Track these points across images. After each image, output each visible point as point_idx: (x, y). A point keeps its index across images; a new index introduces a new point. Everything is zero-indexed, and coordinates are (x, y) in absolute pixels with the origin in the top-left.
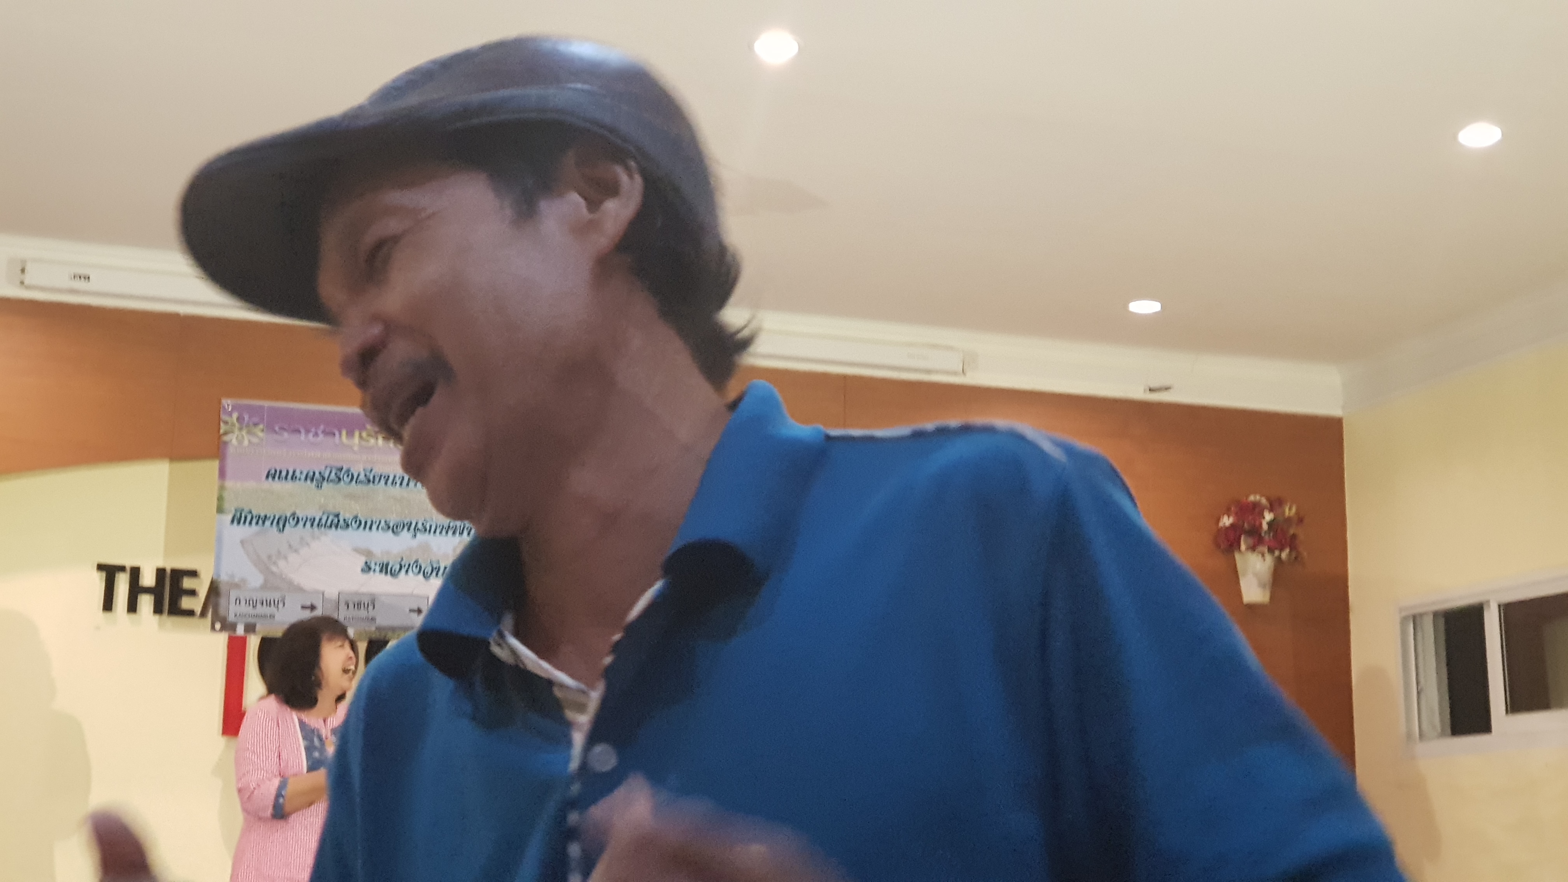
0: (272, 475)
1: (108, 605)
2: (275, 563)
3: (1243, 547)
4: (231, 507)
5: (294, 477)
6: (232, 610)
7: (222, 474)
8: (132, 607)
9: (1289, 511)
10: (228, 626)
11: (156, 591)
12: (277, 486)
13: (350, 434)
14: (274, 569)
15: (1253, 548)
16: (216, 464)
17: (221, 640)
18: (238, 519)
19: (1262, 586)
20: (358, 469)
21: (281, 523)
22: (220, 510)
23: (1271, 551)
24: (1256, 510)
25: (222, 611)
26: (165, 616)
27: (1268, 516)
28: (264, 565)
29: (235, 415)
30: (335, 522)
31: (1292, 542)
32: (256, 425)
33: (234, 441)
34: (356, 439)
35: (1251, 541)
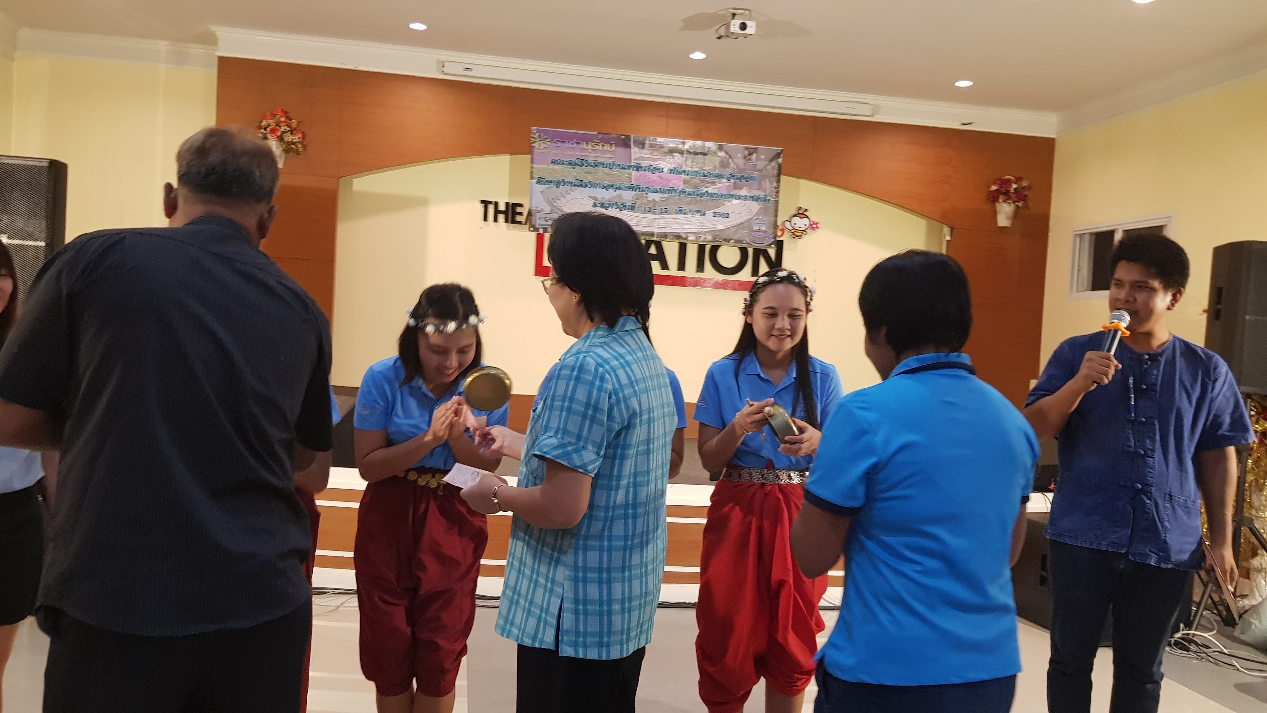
0: (553, 162)
1: (485, 219)
2: (555, 202)
3: (1000, 201)
4: (536, 176)
5: (563, 164)
6: (538, 222)
7: (532, 162)
8: (496, 220)
9: (1025, 184)
10: (536, 229)
11: (505, 213)
12: (556, 167)
13: (587, 144)
14: (555, 204)
15: (1005, 201)
16: (529, 156)
17: (534, 235)
18: (539, 182)
19: (1008, 218)
20: (590, 160)
21: (558, 184)
22: (532, 178)
23: (1014, 202)
24: (1009, 182)
25: (533, 223)
26: (509, 224)
27: (1014, 186)
28: (550, 202)
29: (537, 134)
30: (581, 184)
31: (1024, 198)
32: (546, 139)
33: (537, 147)
34: (590, 147)
35: (1005, 197)
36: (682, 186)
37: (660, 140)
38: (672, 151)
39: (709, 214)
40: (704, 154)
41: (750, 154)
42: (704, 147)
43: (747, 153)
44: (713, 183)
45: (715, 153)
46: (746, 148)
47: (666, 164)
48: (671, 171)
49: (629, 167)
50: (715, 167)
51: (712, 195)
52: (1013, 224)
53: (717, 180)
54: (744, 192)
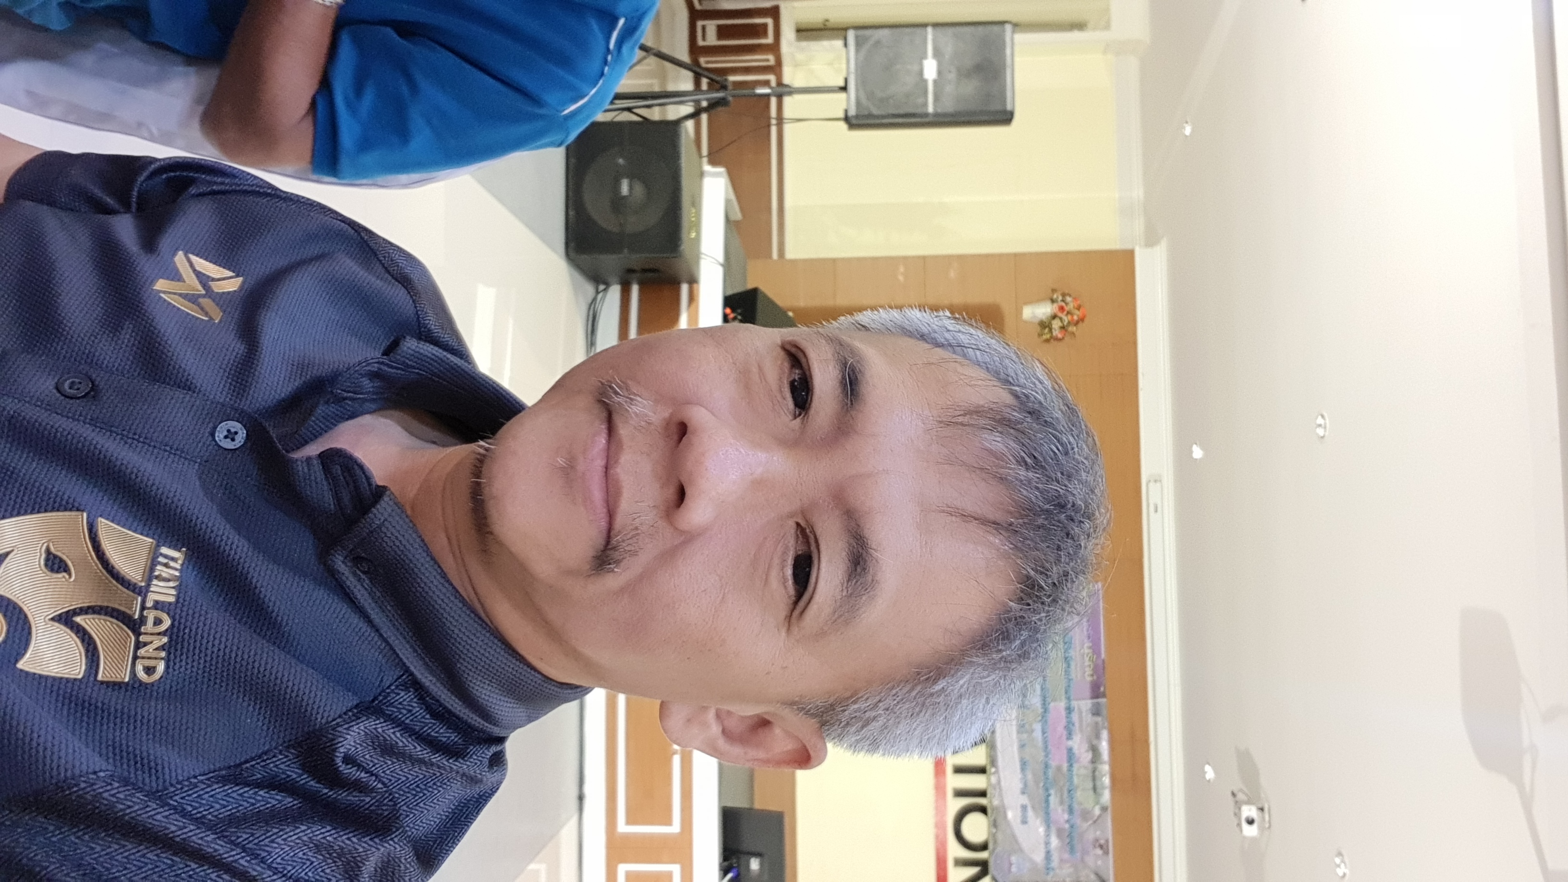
13: (1090, 648)
20: (1072, 653)
34: (1087, 651)
36: (1053, 764)
37: (1105, 734)
38: (1095, 750)
39: (1024, 800)
40: (1095, 789)
41: (1101, 847)
42: (1104, 788)
43: (1102, 842)
44: (1062, 803)
45: (1097, 803)
47: (1078, 744)
48: (1070, 750)
49: (1068, 699)
50: (1080, 804)
51: (1047, 801)
53: (1066, 807)
54: (1054, 842)
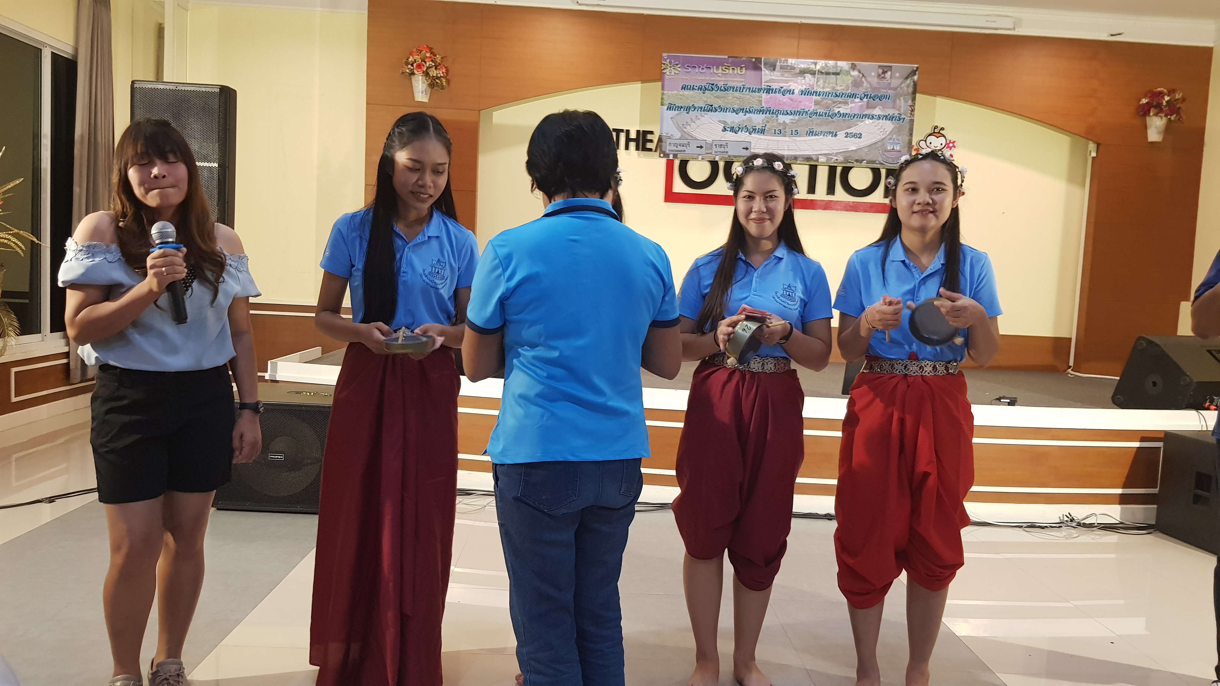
0: (683, 88)
2: (685, 128)
3: (1151, 114)
4: (667, 102)
5: (693, 89)
6: (668, 148)
7: (663, 89)
8: (627, 148)
9: (1178, 96)
10: (666, 155)
11: (636, 140)
12: (686, 92)
13: (717, 68)
14: (685, 130)
15: (1156, 115)
16: (660, 83)
17: (663, 161)
18: (669, 108)
19: (1159, 133)
20: (720, 84)
21: (688, 109)
22: (662, 104)
23: (1166, 116)
24: (1161, 94)
25: (663, 149)
26: (640, 152)
27: (1167, 98)
28: (681, 128)
29: (668, 60)
30: (711, 109)
31: (1177, 111)
32: (677, 65)
33: (668, 73)
34: (720, 71)
35: (1156, 111)
36: (812, 108)
37: (791, 61)
38: (803, 72)
39: (841, 134)
40: (837, 74)
41: (884, 72)
42: (836, 66)
43: (880, 71)
44: (846, 103)
45: (848, 73)
46: (880, 66)
47: (798, 85)
48: (802, 92)
49: (759, 90)
50: (848, 87)
51: (844, 115)
52: (1164, 139)
53: (850, 100)
54: (877, 111)
